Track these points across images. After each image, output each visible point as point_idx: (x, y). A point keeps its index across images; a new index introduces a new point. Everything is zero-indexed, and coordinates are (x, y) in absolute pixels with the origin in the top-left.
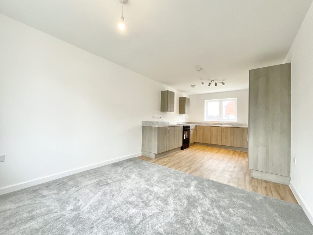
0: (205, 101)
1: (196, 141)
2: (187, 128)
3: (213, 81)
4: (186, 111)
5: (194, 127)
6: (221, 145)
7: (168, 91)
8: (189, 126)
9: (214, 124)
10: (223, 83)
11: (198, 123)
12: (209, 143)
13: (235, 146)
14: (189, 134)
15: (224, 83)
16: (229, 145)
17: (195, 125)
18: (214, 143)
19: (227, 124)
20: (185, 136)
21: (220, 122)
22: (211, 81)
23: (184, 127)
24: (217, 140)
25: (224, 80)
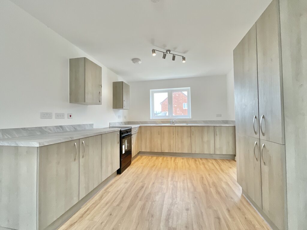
0: (151, 90)
1: (140, 151)
2: (127, 132)
3: (169, 51)
4: (125, 103)
5: (137, 129)
6: (176, 153)
7: (85, 58)
8: (131, 129)
9: (163, 122)
10: (183, 58)
11: (142, 123)
12: (160, 151)
13: (193, 152)
14: (130, 143)
15: (185, 58)
16: (186, 151)
17: (139, 126)
18: (167, 151)
19: (179, 121)
20: (123, 147)
21: (171, 119)
22: (167, 51)
23: (121, 133)
24: (170, 146)
25: (185, 53)
